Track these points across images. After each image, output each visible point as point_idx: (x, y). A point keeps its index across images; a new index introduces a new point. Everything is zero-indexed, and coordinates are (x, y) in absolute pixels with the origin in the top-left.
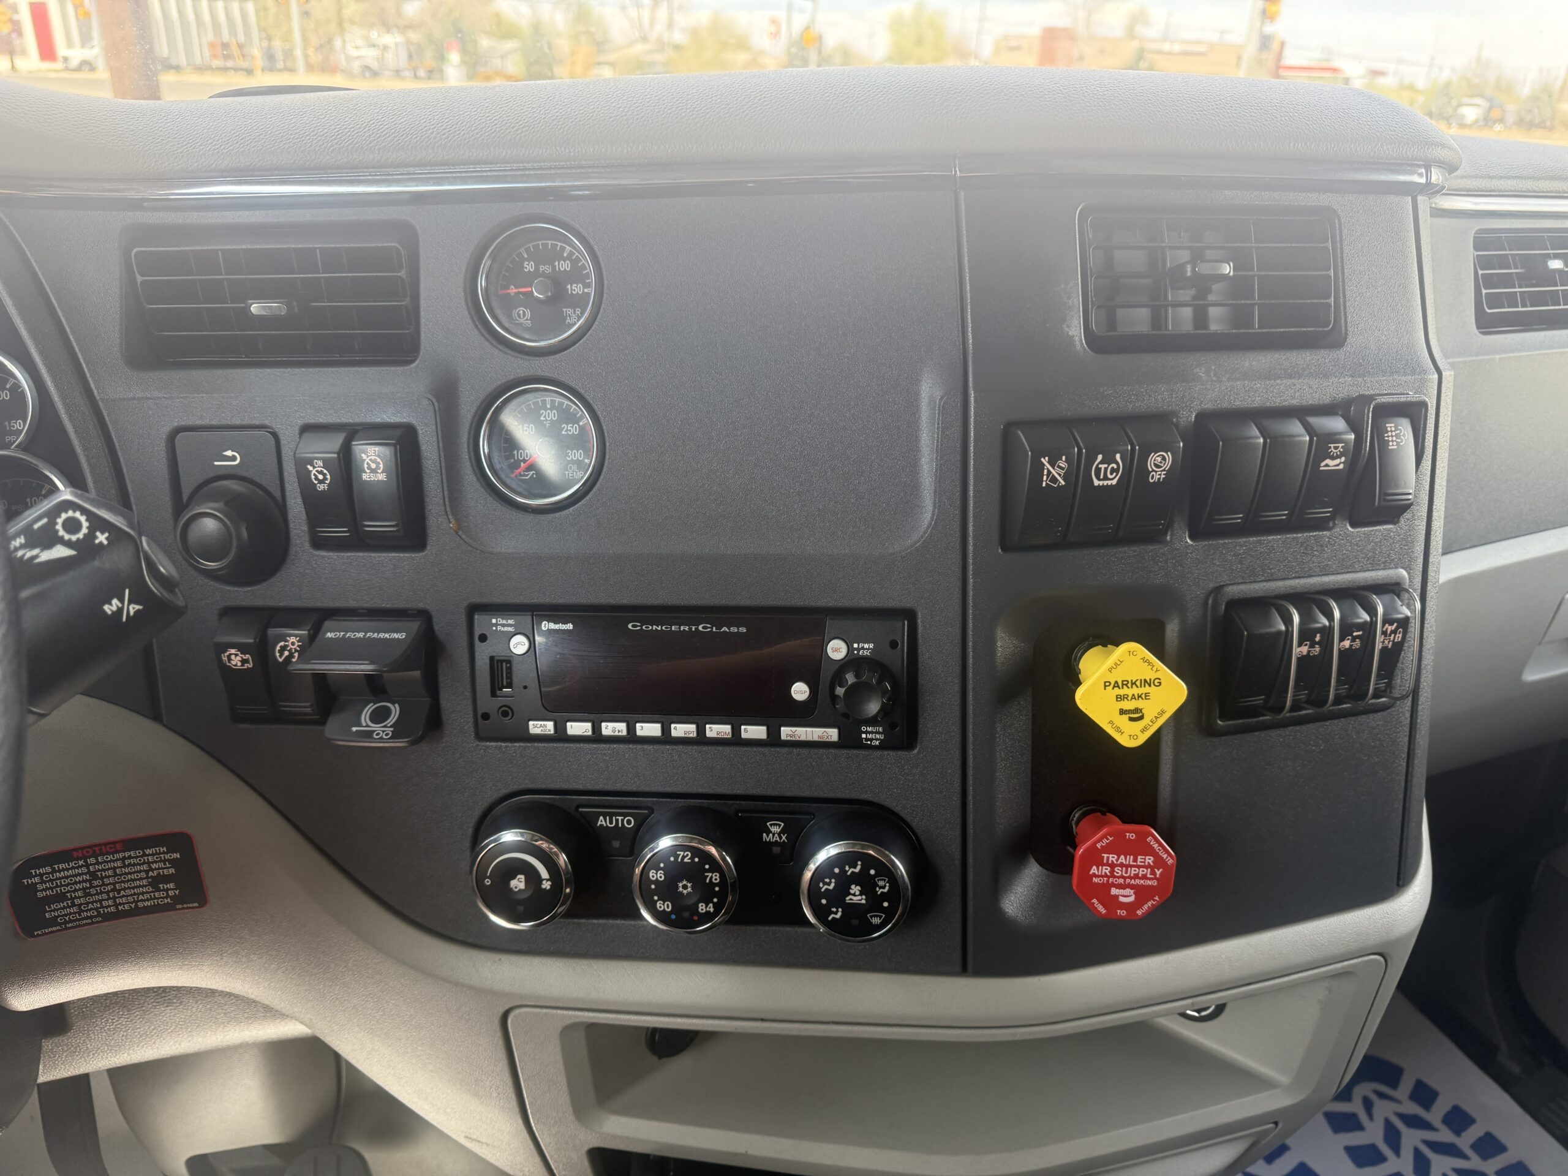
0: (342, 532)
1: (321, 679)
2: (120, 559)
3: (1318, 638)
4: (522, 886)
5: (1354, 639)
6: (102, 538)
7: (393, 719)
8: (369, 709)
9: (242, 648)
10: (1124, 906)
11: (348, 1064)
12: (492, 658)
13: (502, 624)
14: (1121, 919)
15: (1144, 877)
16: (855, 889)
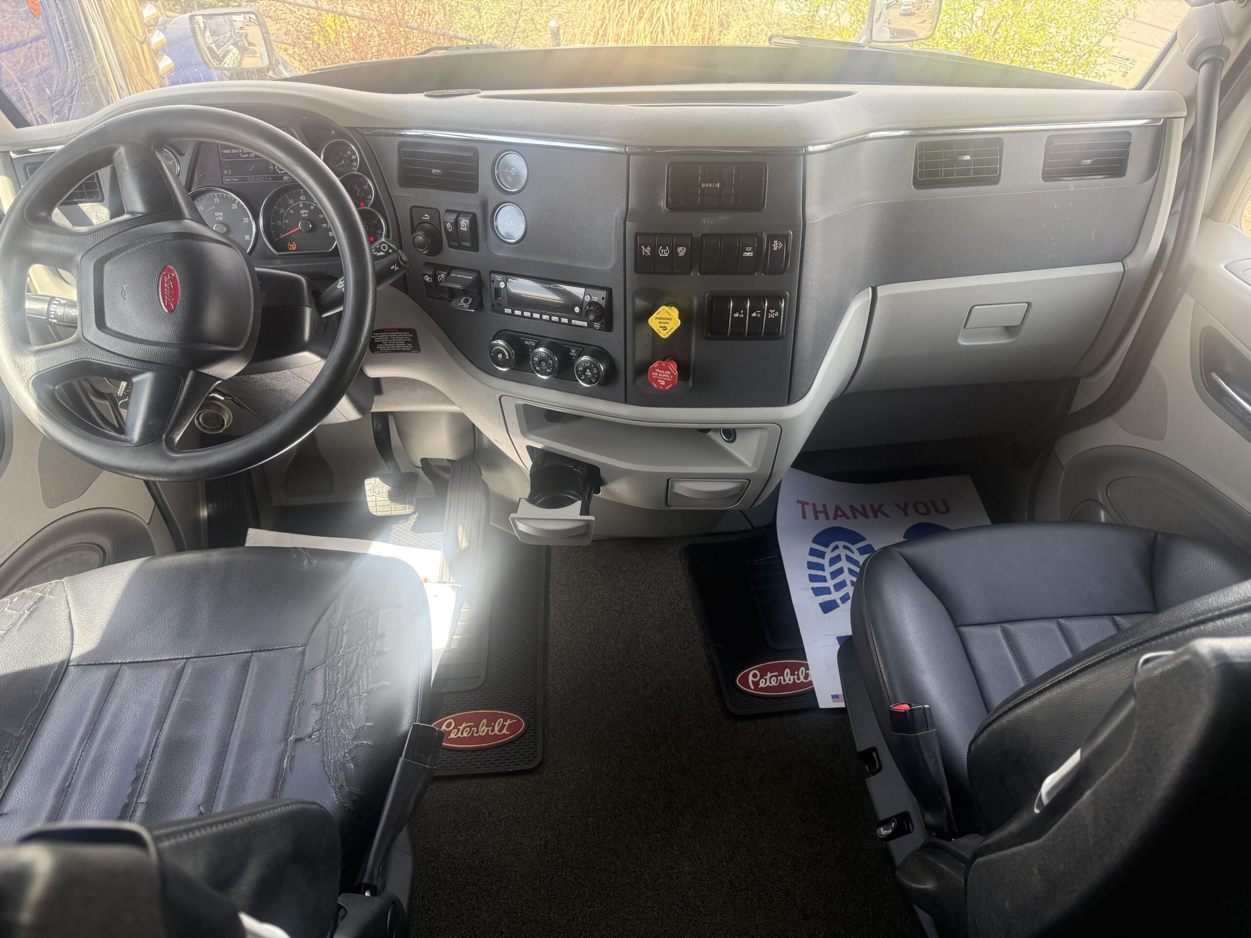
0: (456, 244)
1: (450, 289)
2: (394, 256)
3: (742, 312)
4: (501, 357)
5: (757, 313)
6: (390, 251)
7: (469, 303)
8: (464, 298)
9: (429, 276)
10: (662, 386)
11: (477, 428)
12: (495, 288)
13: (498, 277)
14: (661, 389)
15: (667, 378)
16: (588, 370)
